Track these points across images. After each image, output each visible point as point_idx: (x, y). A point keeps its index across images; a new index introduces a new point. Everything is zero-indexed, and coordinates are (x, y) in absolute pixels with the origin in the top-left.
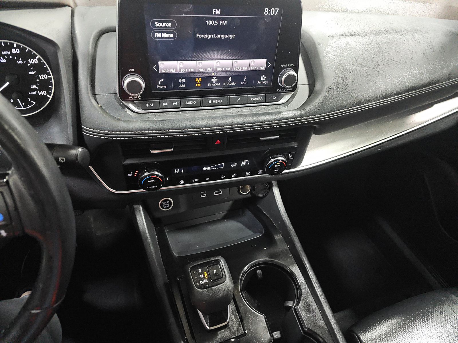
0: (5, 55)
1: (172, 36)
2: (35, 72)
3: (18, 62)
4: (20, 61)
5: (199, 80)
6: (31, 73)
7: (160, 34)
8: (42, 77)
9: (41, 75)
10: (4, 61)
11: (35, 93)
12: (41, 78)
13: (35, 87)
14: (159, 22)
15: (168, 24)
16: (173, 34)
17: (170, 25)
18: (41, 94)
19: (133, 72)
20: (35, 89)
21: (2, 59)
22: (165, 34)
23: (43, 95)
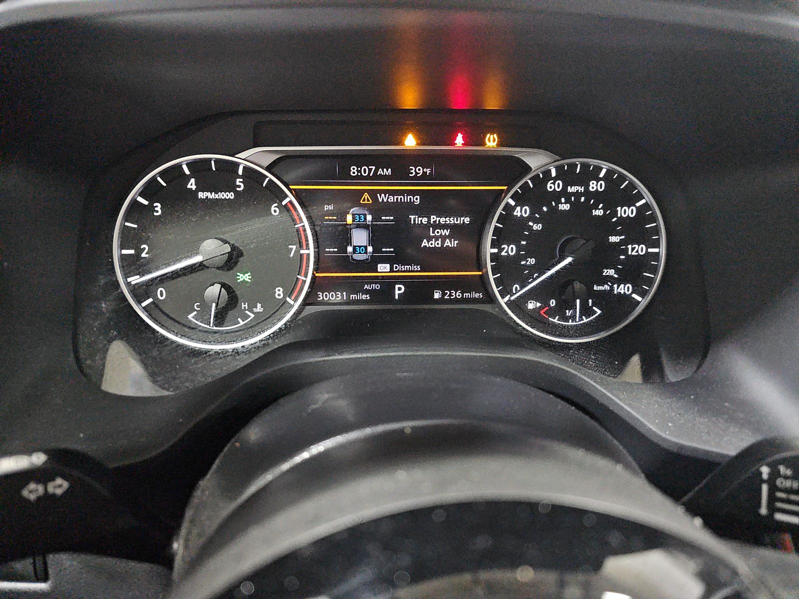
0: (573, 194)
2: (623, 237)
3: (594, 211)
4: (600, 209)
6: (614, 239)
8: (633, 249)
9: (633, 246)
10: (566, 207)
11: (607, 287)
12: (632, 251)
13: (611, 272)
18: (619, 291)
20: (610, 278)
21: (562, 203)
23: (622, 293)
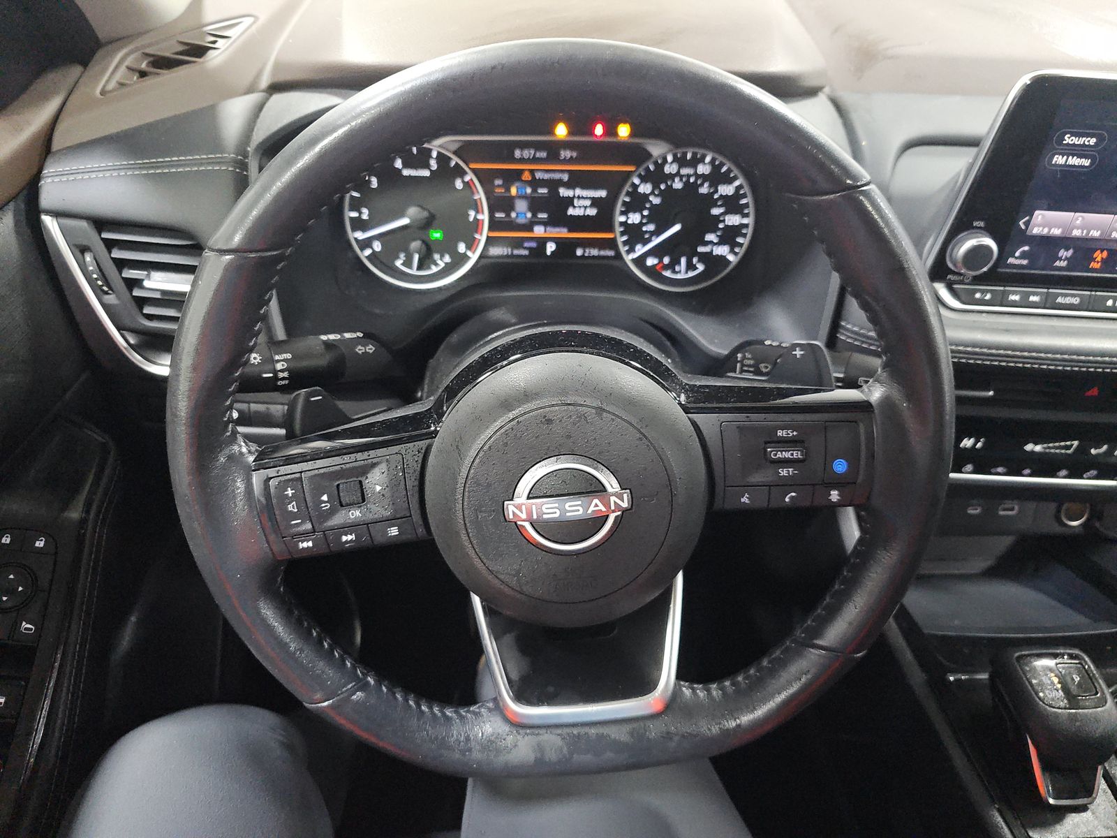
0: (685, 176)
1: (1086, 162)
2: (722, 210)
3: (700, 189)
4: (705, 188)
5: (1100, 255)
6: (715, 211)
7: (1065, 157)
8: (729, 220)
9: (730, 217)
10: (680, 185)
11: (708, 249)
13: (712, 237)
14: (1073, 134)
15: (1089, 139)
16: (1090, 160)
17: (1093, 141)
18: (717, 251)
19: (980, 228)
20: (711, 241)
21: (676, 182)
22: (1075, 157)
